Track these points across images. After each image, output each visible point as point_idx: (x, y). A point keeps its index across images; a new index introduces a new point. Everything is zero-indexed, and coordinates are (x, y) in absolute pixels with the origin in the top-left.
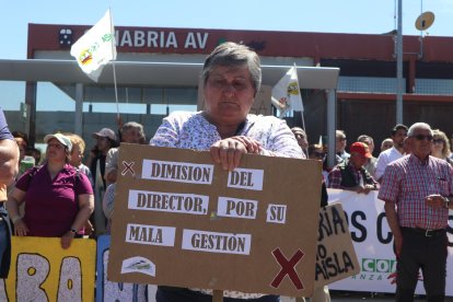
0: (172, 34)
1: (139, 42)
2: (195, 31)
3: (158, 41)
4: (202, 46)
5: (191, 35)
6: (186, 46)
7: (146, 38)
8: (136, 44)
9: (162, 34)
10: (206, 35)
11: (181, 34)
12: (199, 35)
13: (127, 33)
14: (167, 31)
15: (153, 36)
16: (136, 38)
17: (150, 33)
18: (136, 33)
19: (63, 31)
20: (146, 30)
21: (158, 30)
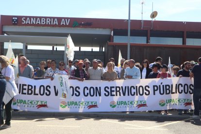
0: (56, 19)
1: (43, 22)
2: (65, 18)
3: (51, 22)
4: (67, 24)
5: (63, 20)
6: (61, 24)
7: (46, 21)
8: (42, 23)
9: (52, 19)
10: (69, 20)
11: (59, 19)
12: (66, 20)
13: (38, 19)
14: (54, 18)
15: (48, 20)
16: (42, 21)
17: (47, 19)
18: (42, 19)
19: (14, 18)
20: (46, 18)
21: (51, 18)
